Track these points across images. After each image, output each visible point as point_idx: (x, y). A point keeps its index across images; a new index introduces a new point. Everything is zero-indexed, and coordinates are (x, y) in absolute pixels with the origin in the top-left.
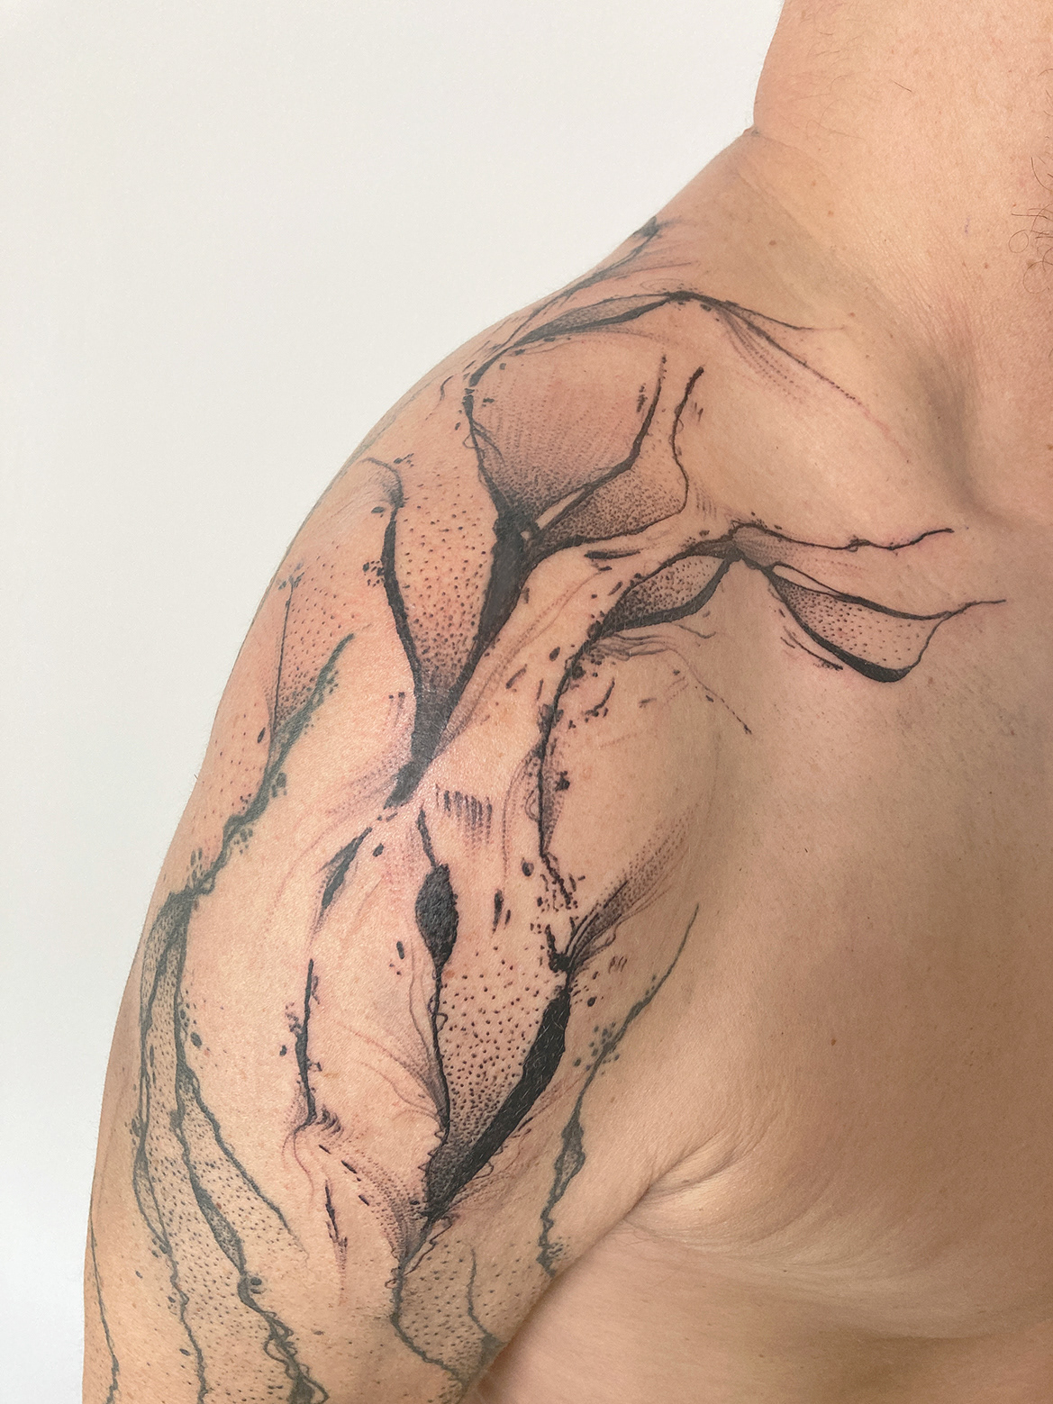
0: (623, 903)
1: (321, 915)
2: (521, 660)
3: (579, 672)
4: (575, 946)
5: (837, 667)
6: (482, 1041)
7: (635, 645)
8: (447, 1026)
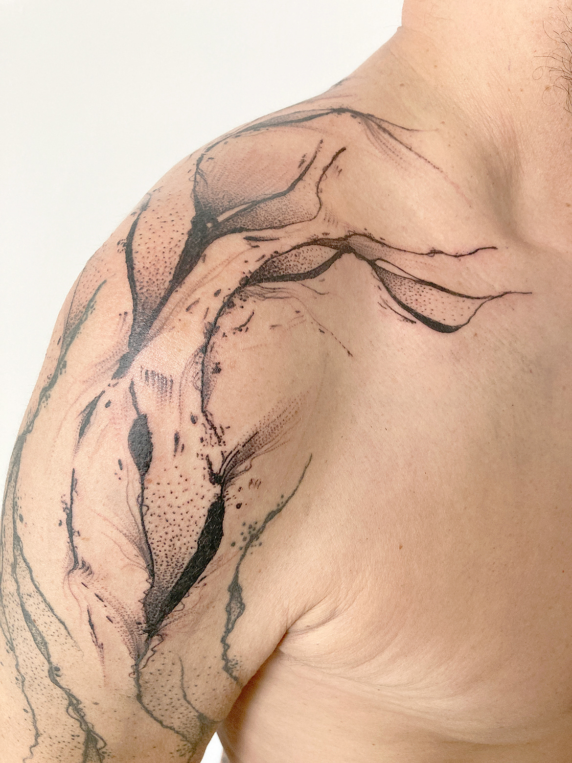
0: (255, 445)
1: (79, 442)
2: (197, 295)
3: (232, 304)
4: (225, 470)
5: (412, 322)
6: (171, 525)
7: (270, 292)
8: (149, 513)
